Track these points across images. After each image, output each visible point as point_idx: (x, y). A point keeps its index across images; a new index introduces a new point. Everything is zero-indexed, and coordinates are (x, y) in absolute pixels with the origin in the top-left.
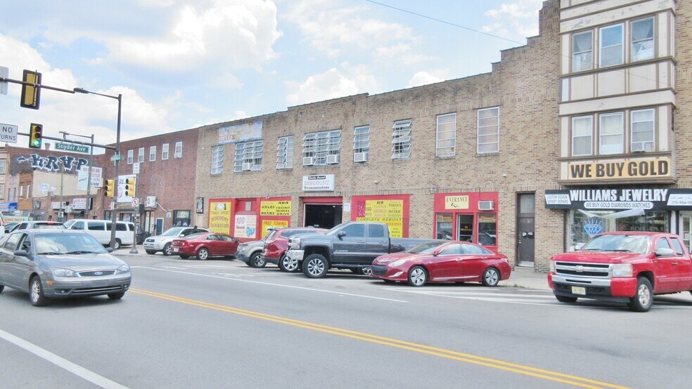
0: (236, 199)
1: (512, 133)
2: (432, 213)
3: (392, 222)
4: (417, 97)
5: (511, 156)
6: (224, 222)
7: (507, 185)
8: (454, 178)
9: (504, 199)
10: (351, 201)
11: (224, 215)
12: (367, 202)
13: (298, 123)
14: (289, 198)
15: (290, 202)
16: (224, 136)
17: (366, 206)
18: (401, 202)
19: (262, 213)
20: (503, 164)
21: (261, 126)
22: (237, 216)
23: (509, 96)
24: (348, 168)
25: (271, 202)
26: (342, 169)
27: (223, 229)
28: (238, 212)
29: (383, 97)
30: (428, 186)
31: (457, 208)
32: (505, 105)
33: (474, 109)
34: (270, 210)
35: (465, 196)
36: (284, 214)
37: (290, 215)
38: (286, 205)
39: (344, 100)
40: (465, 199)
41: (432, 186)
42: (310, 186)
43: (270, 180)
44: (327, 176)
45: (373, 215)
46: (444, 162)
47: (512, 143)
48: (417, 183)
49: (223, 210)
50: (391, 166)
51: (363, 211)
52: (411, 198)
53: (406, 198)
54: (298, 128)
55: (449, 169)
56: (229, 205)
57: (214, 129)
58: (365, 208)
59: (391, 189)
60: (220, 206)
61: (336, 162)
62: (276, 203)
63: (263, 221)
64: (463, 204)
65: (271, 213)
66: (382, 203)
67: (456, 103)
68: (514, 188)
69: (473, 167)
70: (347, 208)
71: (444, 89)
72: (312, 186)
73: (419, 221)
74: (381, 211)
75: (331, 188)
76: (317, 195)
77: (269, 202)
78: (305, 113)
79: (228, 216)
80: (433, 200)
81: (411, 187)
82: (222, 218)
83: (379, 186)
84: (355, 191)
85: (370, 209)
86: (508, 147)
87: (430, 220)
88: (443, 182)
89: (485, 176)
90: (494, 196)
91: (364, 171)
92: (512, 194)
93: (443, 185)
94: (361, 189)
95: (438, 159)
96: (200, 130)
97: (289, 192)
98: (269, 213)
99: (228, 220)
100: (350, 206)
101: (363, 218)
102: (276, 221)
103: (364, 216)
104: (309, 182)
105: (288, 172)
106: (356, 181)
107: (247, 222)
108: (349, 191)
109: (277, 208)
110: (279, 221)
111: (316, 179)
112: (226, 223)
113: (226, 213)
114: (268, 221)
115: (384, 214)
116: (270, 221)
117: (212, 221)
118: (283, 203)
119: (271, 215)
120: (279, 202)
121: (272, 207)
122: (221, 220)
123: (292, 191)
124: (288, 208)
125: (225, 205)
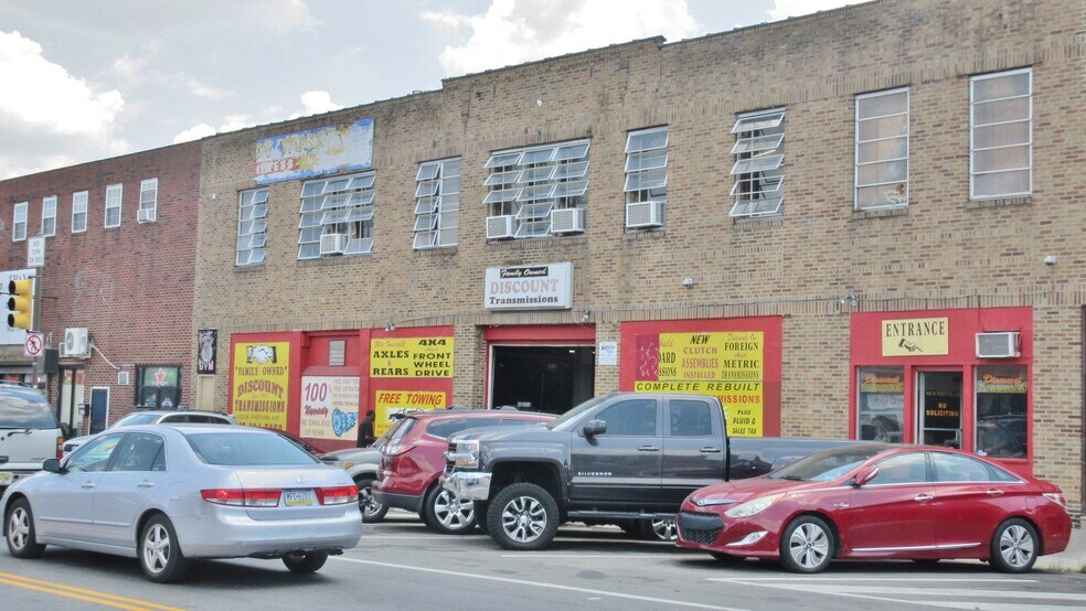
0: (304, 333)
1: (1069, 140)
2: (845, 367)
3: (732, 393)
4: (800, 44)
5: (1067, 206)
6: (272, 397)
7: (1058, 288)
8: (907, 268)
9: (1047, 328)
10: (618, 335)
11: (272, 378)
12: (664, 337)
13: (471, 122)
14: (448, 330)
15: (449, 340)
16: (270, 162)
17: (662, 350)
18: (759, 337)
19: (377, 371)
20: (1046, 227)
21: (369, 133)
22: (306, 381)
23: (1060, 39)
24: (610, 245)
25: (399, 340)
26: (593, 247)
27: (271, 414)
28: (310, 369)
29: (705, 46)
30: (833, 292)
31: (916, 353)
32: (1047, 64)
33: (960, 76)
34: (397, 363)
35: (938, 320)
36: (434, 372)
37: (451, 375)
38: (440, 349)
39: (595, 56)
40: (937, 328)
41: (843, 291)
42: (506, 296)
43: (397, 280)
44: (552, 268)
45: (680, 376)
46: (877, 224)
47: (1070, 171)
48: (804, 284)
49: (270, 364)
50: (728, 237)
51: (652, 362)
52: (786, 324)
53: (771, 326)
54: (471, 136)
55: (891, 243)
56: (284, 349)
57: (242, 142)
58: (655, 353)
59: (731, 301)
60: (262, 352)
61: (575, 228)
62: (412, 345)
63: (379, 393)
64: (933, 342)
65: (398, 371)
66: (706, 340)
67: (911, 61)
68: (1077, 295)
69: (958, 237)
70: (607, 355)
71: (876, 23)
72: (512, 296)
73: (809, 388)
74: (702, 363)
75: (564, 300)
76: (525, 320)
77: (393, 340)
78: (489, 96)
79: (283, 380)
80: (847, 332)
81: (784, 296)
82: (266, 386)
83: (696, 294)
84: (630, 306)
85: (671, 357)
86: (1058, 181)
87: (841, 387)
88: (873, 280)
89: (996, 262)
90: (1019, 319)
91: (655, 252)
92: (1073, 312)
93: (875, 288)
94: (647, 302)
95: (861, 217)
96: (205, 145)
97: (448, 312)
98: (394, 372)
99: (281, 390)
100: (615, 350)
101: (652, 383)
102: (414, 393)
103: (655, 379)
104: (502, 283)
105: (446, 259)
106: (634, 281)
107: (335, 396)
108: (614, 307)
109: (415, 356)
110: (421, 393)
111: (522, 276)
112: (276, 399)
113: (278, 372)
114: (391, 392)
115: (711, 370)
116: (397, 392)
117: (240, 394)
118: (433, 342)
119: (399, 376)
120: (421, 339)
121: (403, 354)
122: (264, 391)
123: (455, 310)
124: (446, 356)
125: (274, 348)
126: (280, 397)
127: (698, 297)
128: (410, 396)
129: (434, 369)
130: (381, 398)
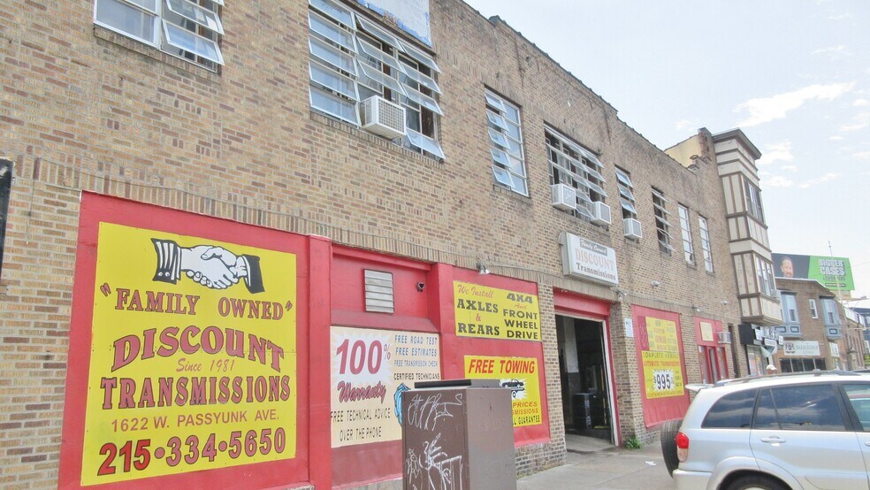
2: (696, 345)
3: (672, 360)
6: (247, 368)
7: (724, 315)
8: (701, 297)
10: (632, 314)
11: (248, 325)
12: (648, 320)
15: (535, 300)
17: (648, 329)
18: (674, 325)
20: (719, 288)
22: (338, 334)
25: (487, 289)
27: (251, 408)
30: (688, 304)
31: (708, 340)
32: (709, 220)
33: (697, 212)
34: (489, 319)
35: (709, 324)
36: (525, 334)
37: (539, 338)
38: (529, 308)
39: (592, 96)
40: (710, 328)
42: (586, 266)
43: (477, 211)
44: (608, 250)
45: (656, 348)
47: (718, 266)
49: (241, 292)
51: (645, 337)
52: (681, 319)
55: (696, 282)
58: (646, 331)
59: (665, 300)
65: (489, 329)
66: (660, 324)
68: (727, 319)
69: (707, 285)
70: (628, 329)
74: (661, 339)
75: (617, 280)
76: (587, 290)
77: (478, 288)
79: (284, 332)
81: (679, 302)
82: (232, 342)
84: (634, 293)
85: (651, 334)
87: (697, 357)
89: (714, 300)
91: (638, 259)
92: (727, 325)
93: (696, 304)
94: (639, 293)
95: (689, 266)
97: (531, 267)
98: (485, 329)
99: (278, 352)
100: (632, 326)
102: (507, 359)
103: (649, 350)
104: (582, 252)
105: (523, 207)
106: (633, 275)
107: (398, 363)
108: (628, 292)
109: (505, 312)
110: (514, 359)
111: (594, 250)
112: (267, 371)
113: (271, 312)
114: (483, 358)
115: (664, 344)
116: (489, 358)
117: (120, 362)
118: (520, 298)
119: (490, 336)
120: (508, 292)
121: (491, 308)
122: (223, 354)
123: (537, 266)
124: (533, 317)
125: (254, 261)
126: (276, 366)
127: (656, 295)
128: (502, 362)
129: (525, 330)
130: (472, 366)
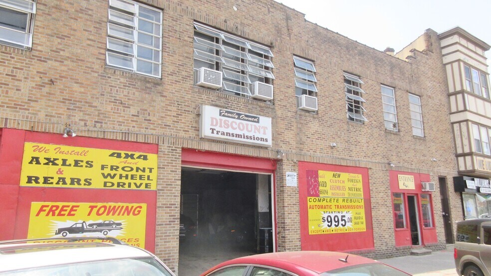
2: (389, 193)
3: (353, 204)
7: (434, 169)
10: (297, 168)
12: (320, 173)
14: (154, 148)
15: (152, 157)
17: (320, 180)
18: (359, 177)
19: (33, 179)
23: (424, 91)
24: (289, 114)
25: (79, 149)
31: (408, 188)
32: (424, 97)
33: (407, 91)
35: (411, 176)
36: (131, 185)
37: (153, 187)
38: (141, 163)
39: (271, 3)
40: (411, 179)
42: (226, 131)
43: (76, 87)
44: (262, 119)
45: (330, 194)
47: (432, 132)
48: (374, 155)
51: (315, 186)
52: (370, 172)
53: (364, 172)
58: (317, 181)
59: (349, 158)
62: (100, 156)
63: (35, 206)
64: (411, 185)
66: (339, 176)
67: (395, 79)
68: (437, 173)
69: (413, 147)
70: (291, 180)
71: (383, 60)
72: (231, 131)
73: (380, 202)
74: (338, 188)
76: (231, 150)
77: (64, 148)
80: (389, 178)
81: (369, 159)
84: (303, 153)
85: (325, 184)
86: (430, 135)
87: (389, 203)
88: (393, 158)
89: (421, 158)
91: (314, 126)
92: (437, 177)
97: (150, 132)
98: (68, 181)
100: (296, 177)
101: (317, 198)
102: (100, 205)
103: (318, 196)
104: (221, 120)
105: (148, 85)
106: (304, 139)
108: (294, 151)
109: (103, 167)
110: (113, 204)
111: (239, 118)
114: (60, 204)
115: (342, 192)
116: (71, 204)
118: (132, 156)
119: (76, 186)
120: (112, 151)
121: (84, 164)
123: (159, 131)
124: (147, 171)
127: (336, 154)
128: (92, 207)
129: (132, 182)
130: (41, 210)
